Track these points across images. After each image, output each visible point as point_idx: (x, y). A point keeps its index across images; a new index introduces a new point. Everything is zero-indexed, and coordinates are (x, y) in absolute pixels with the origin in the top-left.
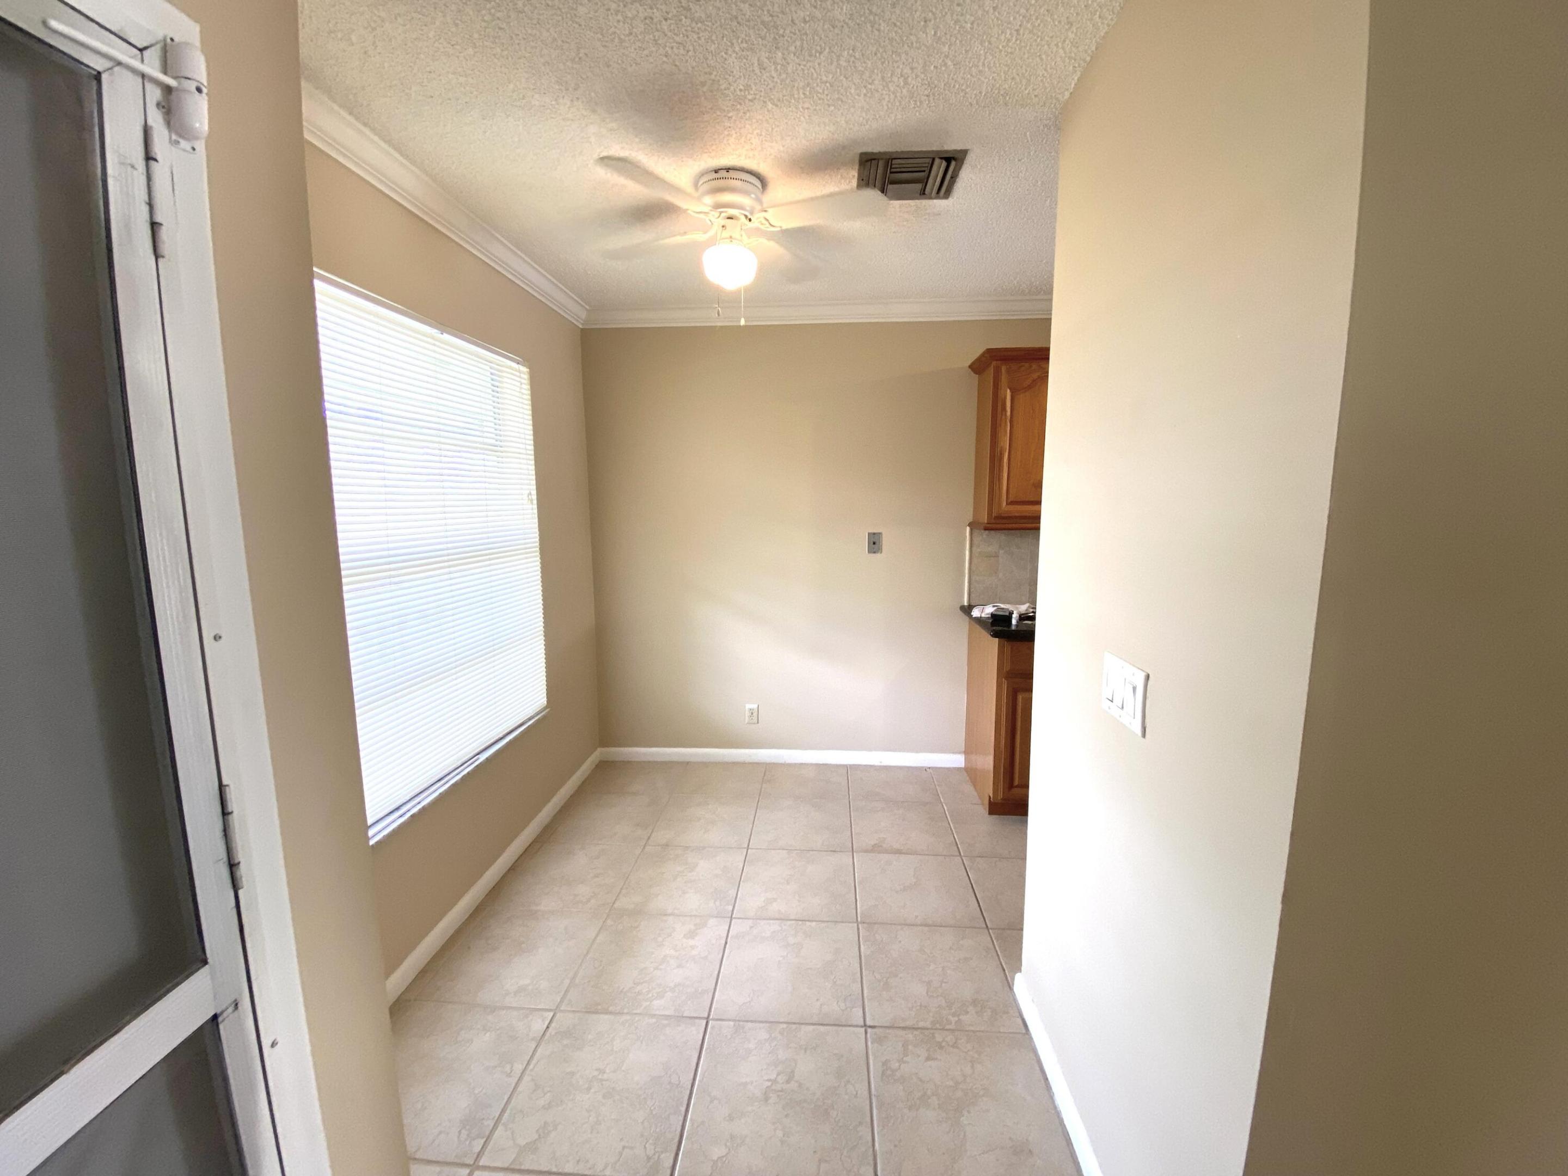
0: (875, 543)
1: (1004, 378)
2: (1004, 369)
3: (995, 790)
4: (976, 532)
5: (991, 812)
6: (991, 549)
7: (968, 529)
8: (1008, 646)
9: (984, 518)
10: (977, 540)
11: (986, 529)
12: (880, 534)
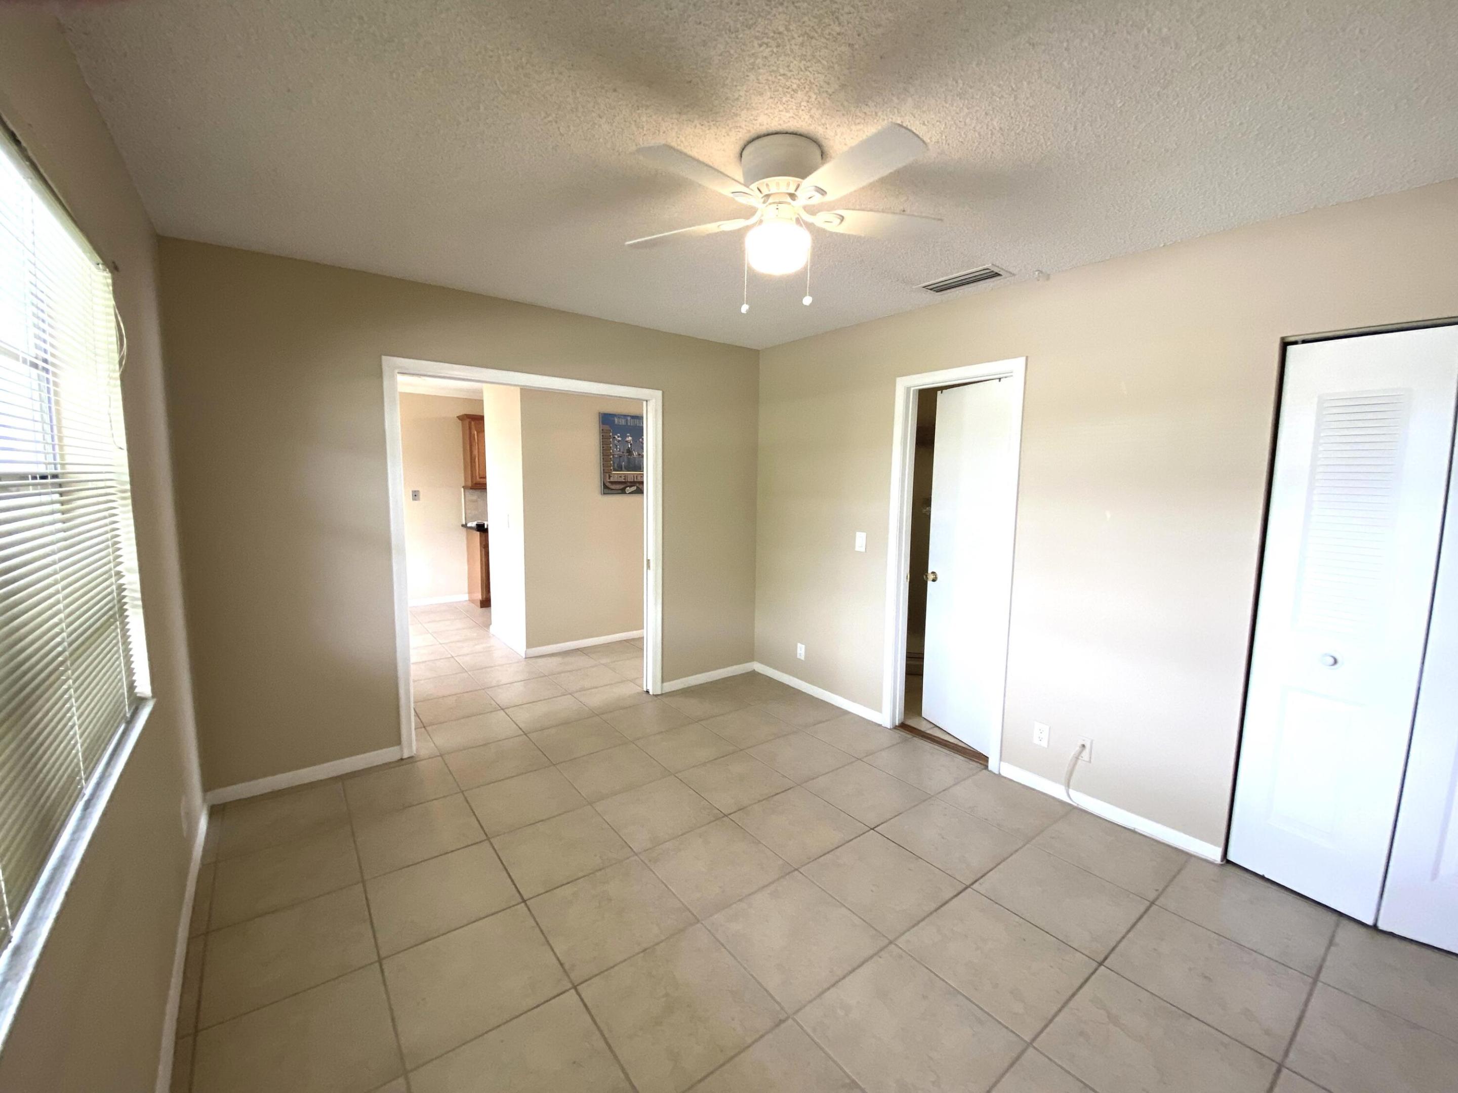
0: (416, 495)
1: (473, 427)
2: (473, 423)
3: (482, 597)
4: (466, 491)
5: (482, 607)
6: (475, 498)
7: (462, 489)
8: (482, 533)
9: (469, 484)
10: (467, 494)
11: (471, 489)
12: (418, 491)
